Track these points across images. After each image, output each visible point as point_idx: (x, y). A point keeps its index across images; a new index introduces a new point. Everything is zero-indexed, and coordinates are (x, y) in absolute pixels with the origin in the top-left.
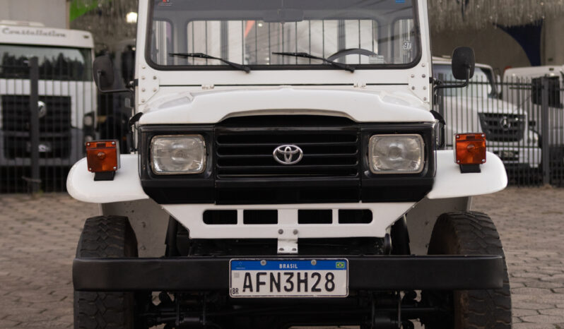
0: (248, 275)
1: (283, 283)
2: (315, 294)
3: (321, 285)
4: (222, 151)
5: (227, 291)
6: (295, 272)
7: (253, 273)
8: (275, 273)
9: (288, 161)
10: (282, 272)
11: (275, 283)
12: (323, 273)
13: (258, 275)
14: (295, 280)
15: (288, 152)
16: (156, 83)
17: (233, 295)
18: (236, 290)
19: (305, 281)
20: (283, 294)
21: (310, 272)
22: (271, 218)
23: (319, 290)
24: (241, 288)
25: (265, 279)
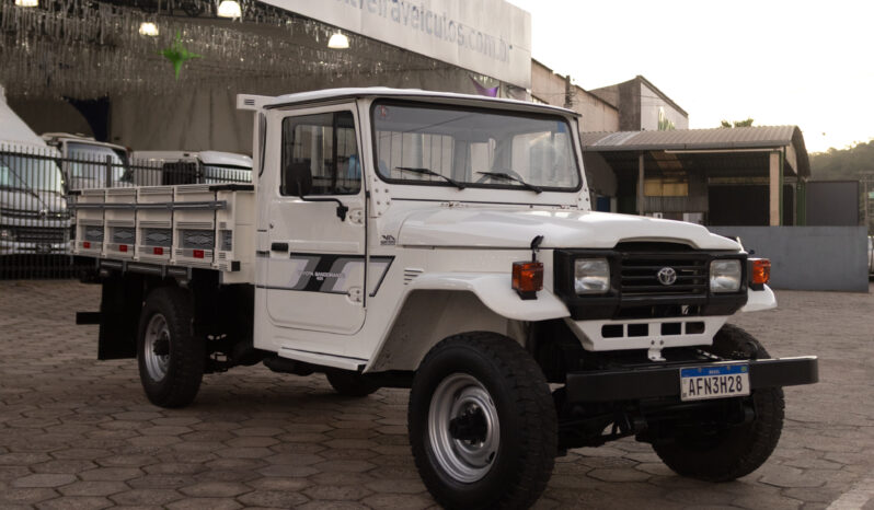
0: (691, 381)
1: (713, 387)
2: (732, 394)
3: (734, 388)
4: (625, 273)
5: (679, 396)
6: (719, 376)
7: (695, 379)
8: (707, 377)
9: (668, 283)
10: (711, 377)
11: (708, 386)
12: (735, 376)
13: (698, 380)
14: (719, 383)
15: (667, 273)
16: (388, 197)
17: (683, 399)
18: (685, 394)
19: (725, 384)
20: (713, 395)
21: (728, 376)
22: (641, 331)
23: (733, 391)
24: (688, 392)
25: (702, 384)
